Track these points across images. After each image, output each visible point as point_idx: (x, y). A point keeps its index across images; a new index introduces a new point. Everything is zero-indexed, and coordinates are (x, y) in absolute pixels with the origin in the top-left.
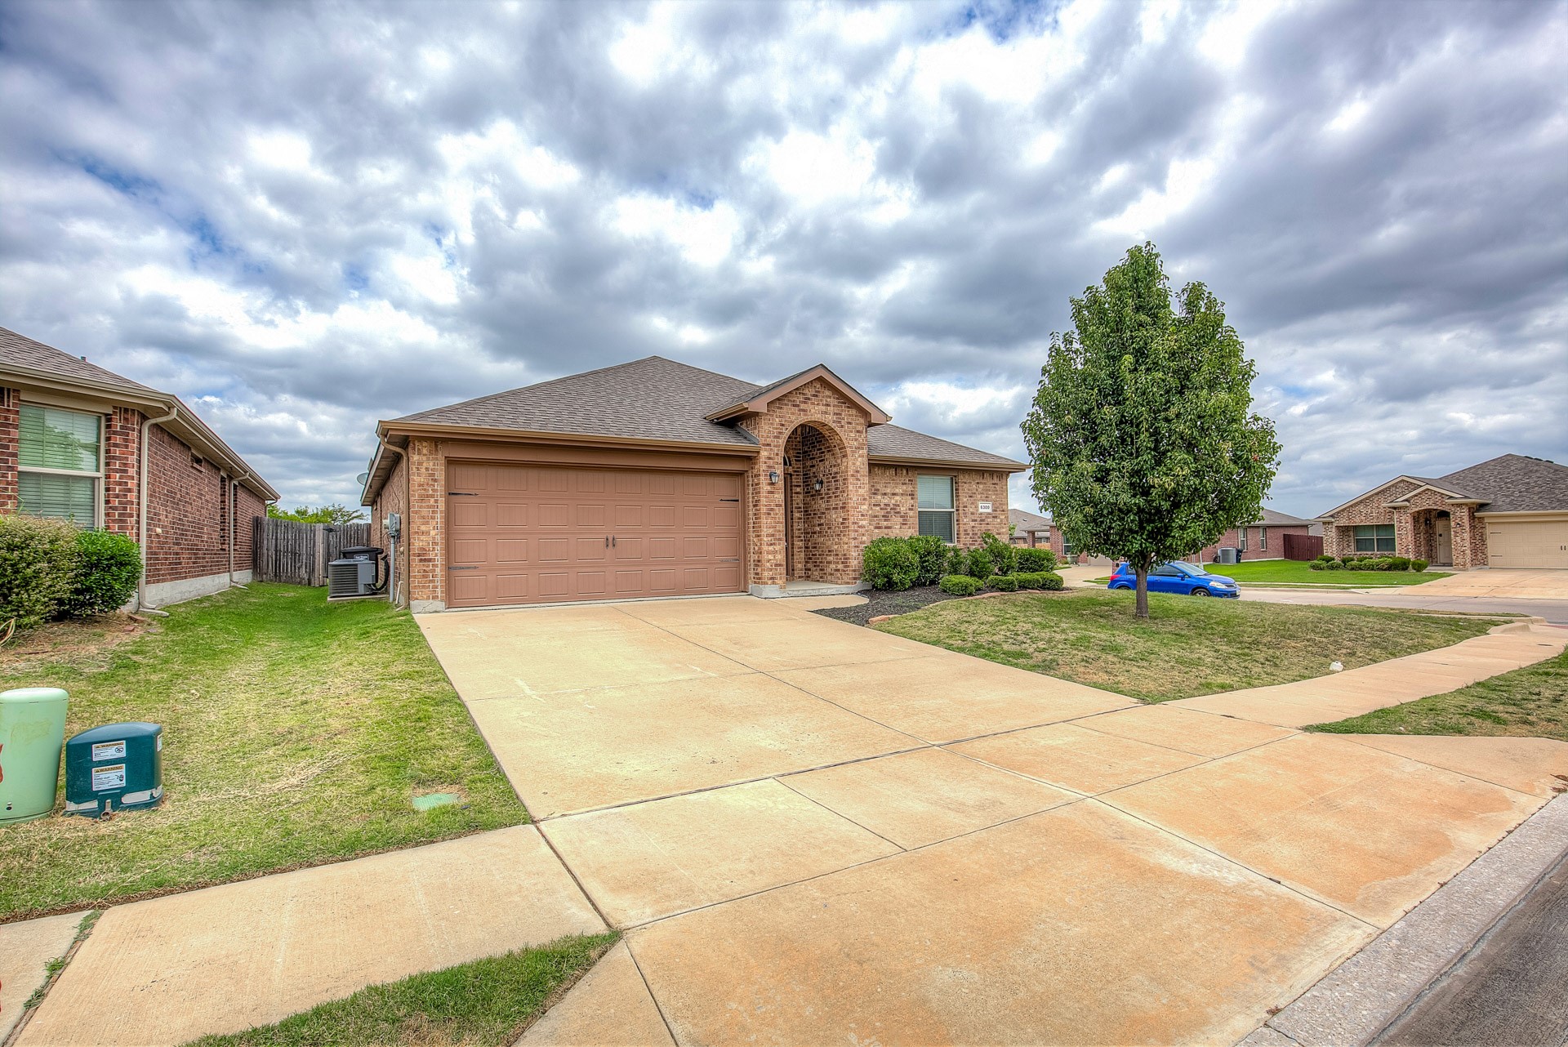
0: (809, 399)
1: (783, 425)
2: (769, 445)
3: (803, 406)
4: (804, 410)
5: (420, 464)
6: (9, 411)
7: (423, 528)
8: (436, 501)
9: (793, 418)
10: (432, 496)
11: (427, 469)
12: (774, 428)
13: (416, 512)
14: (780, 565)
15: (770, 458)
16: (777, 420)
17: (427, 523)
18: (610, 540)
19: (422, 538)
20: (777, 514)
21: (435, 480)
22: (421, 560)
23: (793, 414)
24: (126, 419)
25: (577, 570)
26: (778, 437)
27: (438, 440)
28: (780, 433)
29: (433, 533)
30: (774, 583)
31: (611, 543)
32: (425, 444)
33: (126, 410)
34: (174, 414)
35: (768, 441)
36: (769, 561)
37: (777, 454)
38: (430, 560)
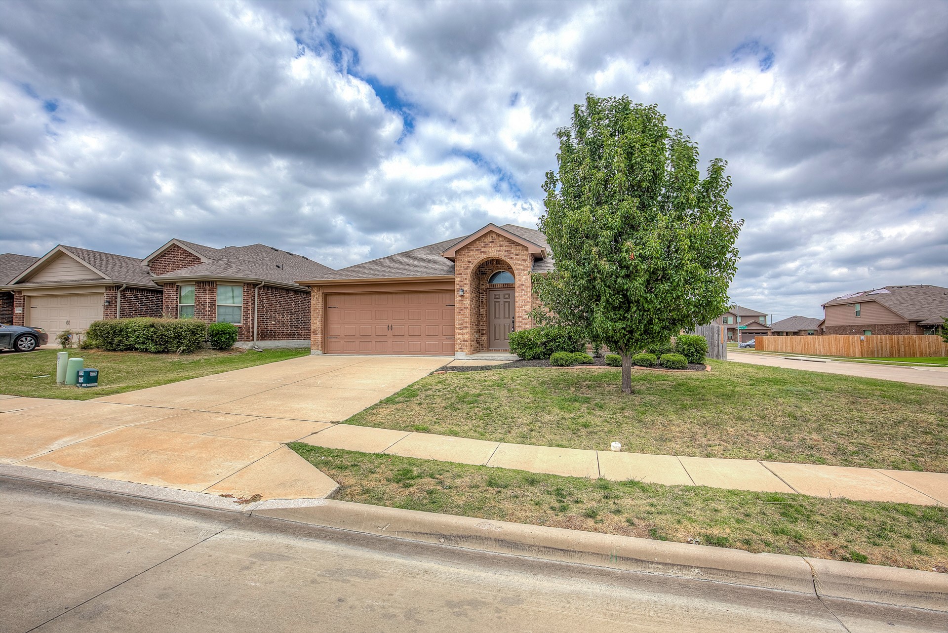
0: (487, 245)
1: (470, 262)
2: (460, 274)
3: (483, 249)
4: (484, 252)
5: (314, 296)
6: (214, 288)
7: (315, 321)
8: (319, 311)
9: (477, 257)
10: (318, 309)
11: (316, 298)
12: (464, 265)
13: (313, 315)
14: (466, 341)
15: (461, 282)
16: (466, 259)
17: (316, 319)
18: (390, 326)
19: (314, 325)
20: (465, 312)
21: (319, 302)
22: (314, 334)
23: (476, 255)
24: (248, 287)
25: (376, 340)
26: (466, 269)
27: (320, 286)
28: (468, 267)
29: (318, 323)
30: (462, 351)
31: (390, 328)
32: (316, 288)
33: (248, 284)
34: (263, 283)
35: (460, 272)
36: (459, 339)
37: (466, 279)
38: (317, 334)
